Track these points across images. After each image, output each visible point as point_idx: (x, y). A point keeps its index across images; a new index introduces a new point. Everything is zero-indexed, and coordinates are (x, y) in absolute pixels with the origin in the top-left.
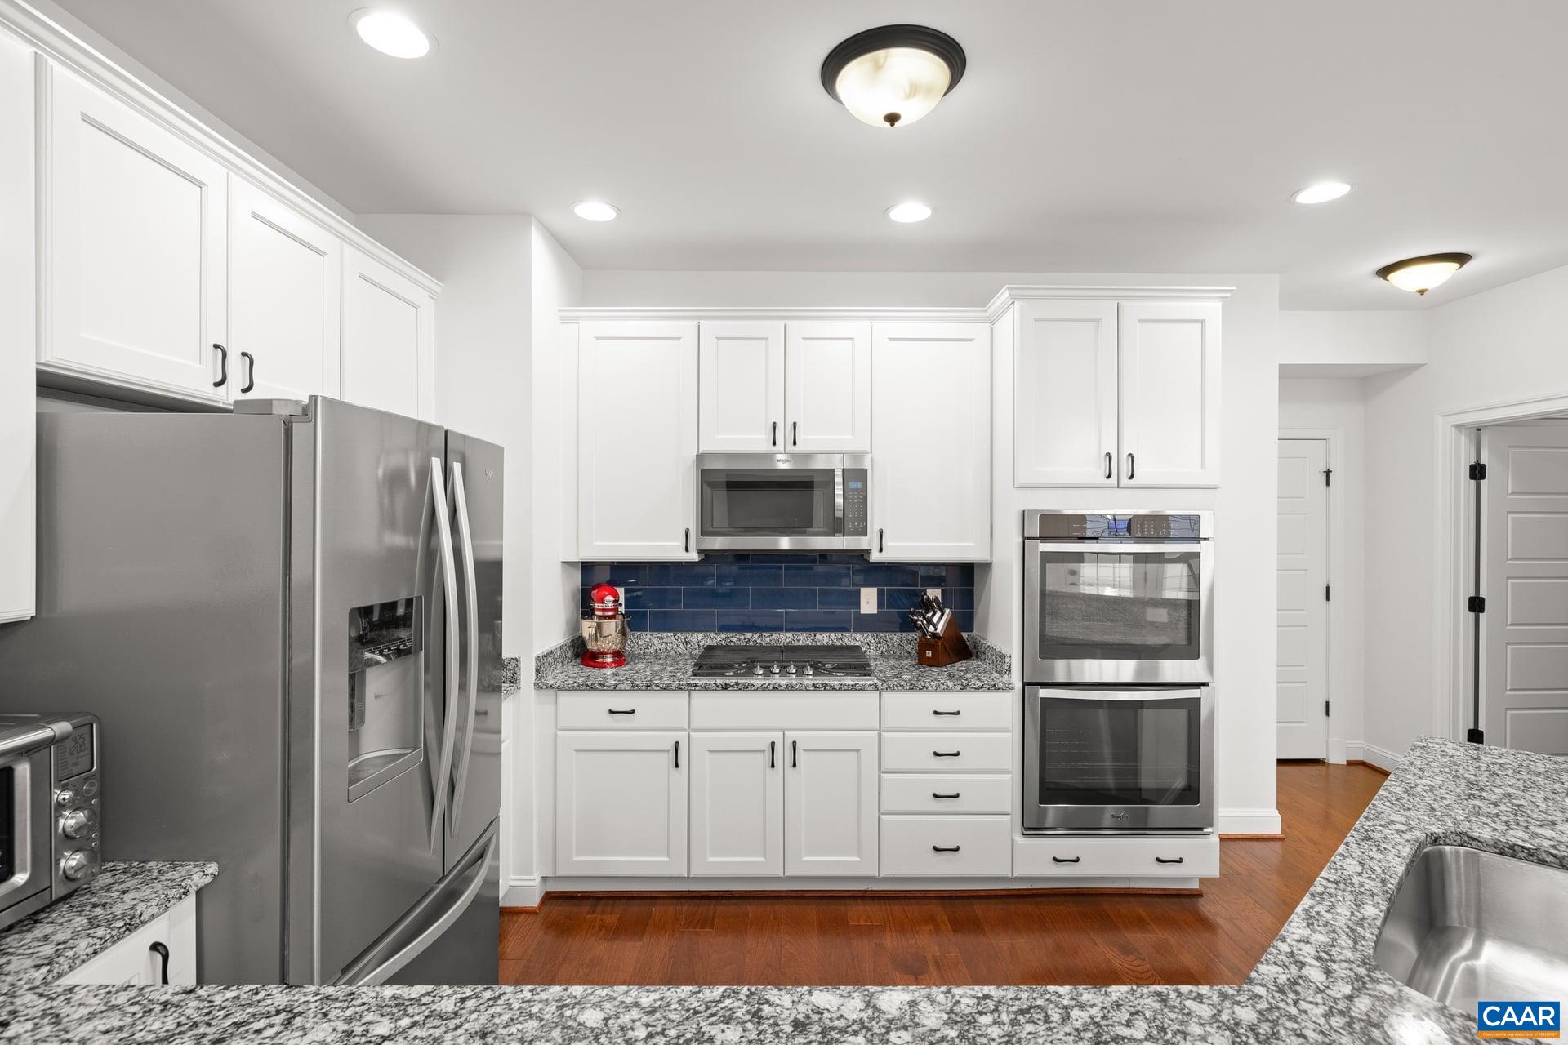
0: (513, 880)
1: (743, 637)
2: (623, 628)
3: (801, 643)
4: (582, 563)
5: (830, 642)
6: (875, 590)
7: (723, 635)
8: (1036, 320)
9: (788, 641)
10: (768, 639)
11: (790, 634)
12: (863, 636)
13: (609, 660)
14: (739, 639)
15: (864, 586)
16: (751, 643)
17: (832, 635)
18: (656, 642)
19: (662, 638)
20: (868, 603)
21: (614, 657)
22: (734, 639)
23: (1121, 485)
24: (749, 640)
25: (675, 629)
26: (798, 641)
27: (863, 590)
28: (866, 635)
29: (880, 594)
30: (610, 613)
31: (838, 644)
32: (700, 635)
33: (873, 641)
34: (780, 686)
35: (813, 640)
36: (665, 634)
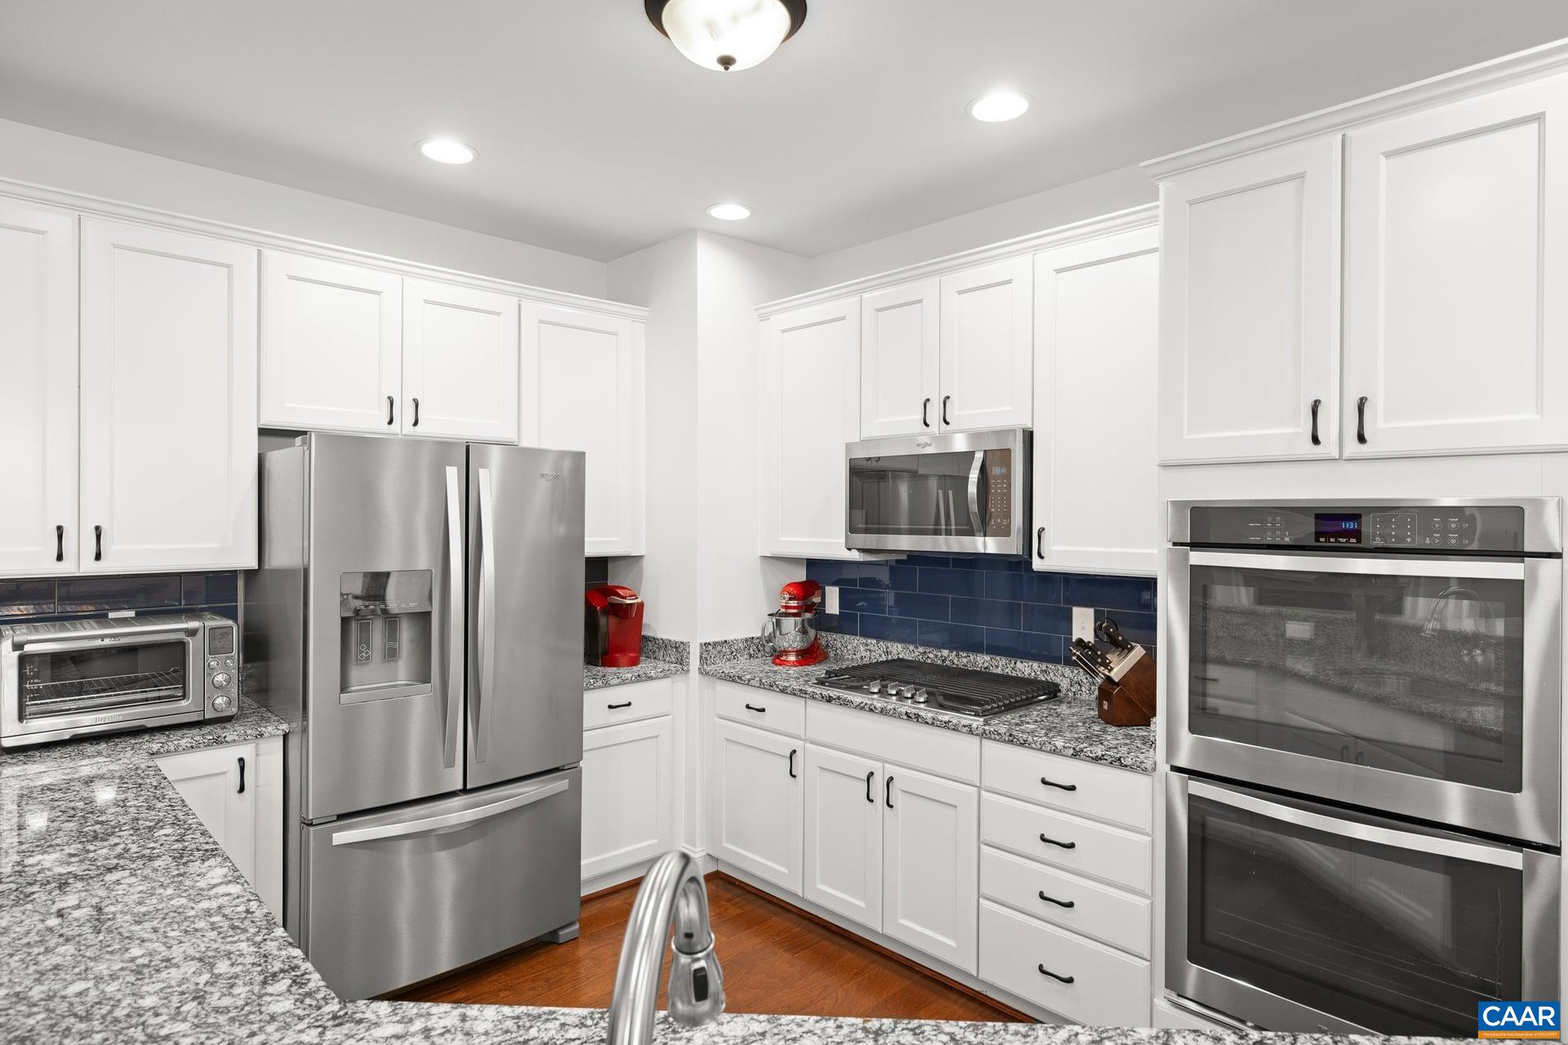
0: (683, 847)
1: (939, 654)
2: (803, 627)
3: (999, 671)
4: (807, 559)
5: (1033, 674)
6: (1090, 612)
7: (921, 649)
8: (1192, 203)
9: (986, 665)
10: (965, 660)
11: (987, 658)
12: (1072, 672)
13: (792, 658)
14: (936, 656)
15: (1075, 605)
16: (948, 663)
17: (1035, 665)
18: (862, 648)
19: (867, 645)
20: (1083, 628)
21: (797, 655)
22: (931, 655)
23: (1346, 455)
24: (946, 658)
25: (880, 637)
26: (997, 667)
27: (1076, 611)
28: (1076, 672)
29: (1098, 617)
30: (795, 611)
31: (1042, 678)
32: (899, 646)
33: (1085, 681)
34: (875, 708)
35: (1013, 669)
36: (869, 641)
